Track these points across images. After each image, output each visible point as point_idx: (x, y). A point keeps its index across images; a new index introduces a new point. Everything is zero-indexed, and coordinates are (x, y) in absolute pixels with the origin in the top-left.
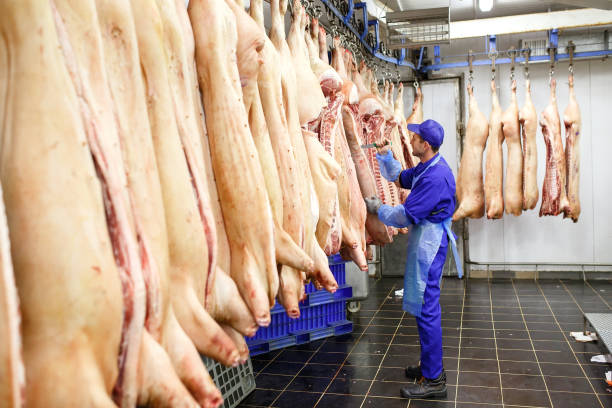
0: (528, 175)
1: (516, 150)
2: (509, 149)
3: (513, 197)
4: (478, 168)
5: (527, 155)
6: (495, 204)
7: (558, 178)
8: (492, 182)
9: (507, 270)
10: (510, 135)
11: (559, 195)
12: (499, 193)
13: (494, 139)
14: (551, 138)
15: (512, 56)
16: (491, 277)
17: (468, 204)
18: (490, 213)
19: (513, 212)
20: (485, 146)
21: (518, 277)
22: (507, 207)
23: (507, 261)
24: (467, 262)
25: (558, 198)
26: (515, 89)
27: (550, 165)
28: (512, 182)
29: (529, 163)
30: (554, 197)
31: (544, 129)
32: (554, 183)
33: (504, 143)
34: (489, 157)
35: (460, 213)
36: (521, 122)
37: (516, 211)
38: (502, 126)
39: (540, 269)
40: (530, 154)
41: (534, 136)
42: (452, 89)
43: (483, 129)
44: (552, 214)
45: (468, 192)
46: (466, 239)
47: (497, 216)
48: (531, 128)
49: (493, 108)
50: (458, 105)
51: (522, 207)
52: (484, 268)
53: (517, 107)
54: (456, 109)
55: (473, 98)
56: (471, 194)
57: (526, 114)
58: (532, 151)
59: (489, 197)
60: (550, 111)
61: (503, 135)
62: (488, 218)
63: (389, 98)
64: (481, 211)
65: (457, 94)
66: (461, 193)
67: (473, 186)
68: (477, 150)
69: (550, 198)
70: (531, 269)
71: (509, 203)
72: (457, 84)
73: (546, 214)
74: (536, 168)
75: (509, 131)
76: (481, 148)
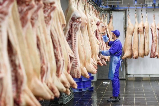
0: (146, 45)
1: (142, 36)
2: (140, 36)
3: (141, 52)
4: (131, 42)
5: (146, 38)
6: (136, 54)
7: (155, 45)
8: (135, 46)
9: (140, 77)
10: (141, 32)
11: (155, 51)
12: (137, 50)
13: (136, 33)
14: (153, 33)
15: (142, 6)
16: (135, 79)
17: (127, 53)
18: (134, 56)
19: (141, 57)
20: (133, 35)
21: (143, 79)
22: (140, 55)
23: (140, 74)
24: (127, 74)
25: (155, 52)
26: (142, 17)
27: (153, 41)
28: (141, 47)
29: (147, 41)
30: (154, 52)
31: (151, 30)
32: (154, 47)
33: (139, 34)
34: (134, 39)
35: (124, 56)
36: (144, 28)
37: (142, 56)
38: (138, 28)
39: (151, 76)
40: (147, 38)
41: (148, 32)
42: (123, 14)
43: (132, 29)
44: (153, 57)
45: (127, 50)
46: (126, 66)
47: (136, 58)
48: (147, 30)
49: (136, 23)
50: (124, 20)
51: (144, 55)
52: (132, 76)
53: (143, 23)
54: (124, 21)
55: (129, 19)
56: (128, 50)
57: (146, 25)
58: (147, 37)
59: (134, 51)
60: (153, 24)
61: (138, 32)
62: (134, 58)
63: (103, 19)
64: (131, 56)
65: (124, 16)
66: (125, 50)
67: (129, 48)
68: (130, 36)
69: (153, 52)
70: (148, 76)
71: (140, 54)
72: (124, 12)
73: (151, 57)
74: (149, 42)
75: (140, 30)
76: (131, 35)
